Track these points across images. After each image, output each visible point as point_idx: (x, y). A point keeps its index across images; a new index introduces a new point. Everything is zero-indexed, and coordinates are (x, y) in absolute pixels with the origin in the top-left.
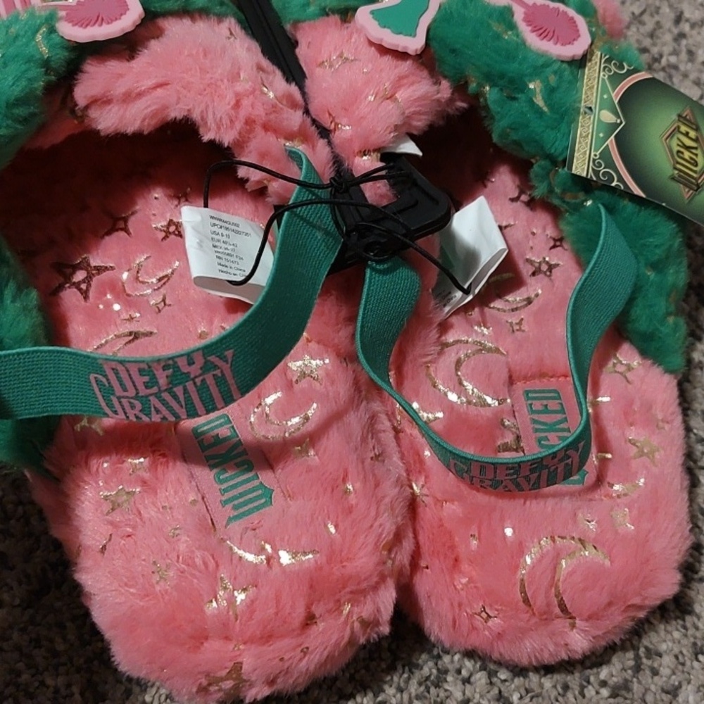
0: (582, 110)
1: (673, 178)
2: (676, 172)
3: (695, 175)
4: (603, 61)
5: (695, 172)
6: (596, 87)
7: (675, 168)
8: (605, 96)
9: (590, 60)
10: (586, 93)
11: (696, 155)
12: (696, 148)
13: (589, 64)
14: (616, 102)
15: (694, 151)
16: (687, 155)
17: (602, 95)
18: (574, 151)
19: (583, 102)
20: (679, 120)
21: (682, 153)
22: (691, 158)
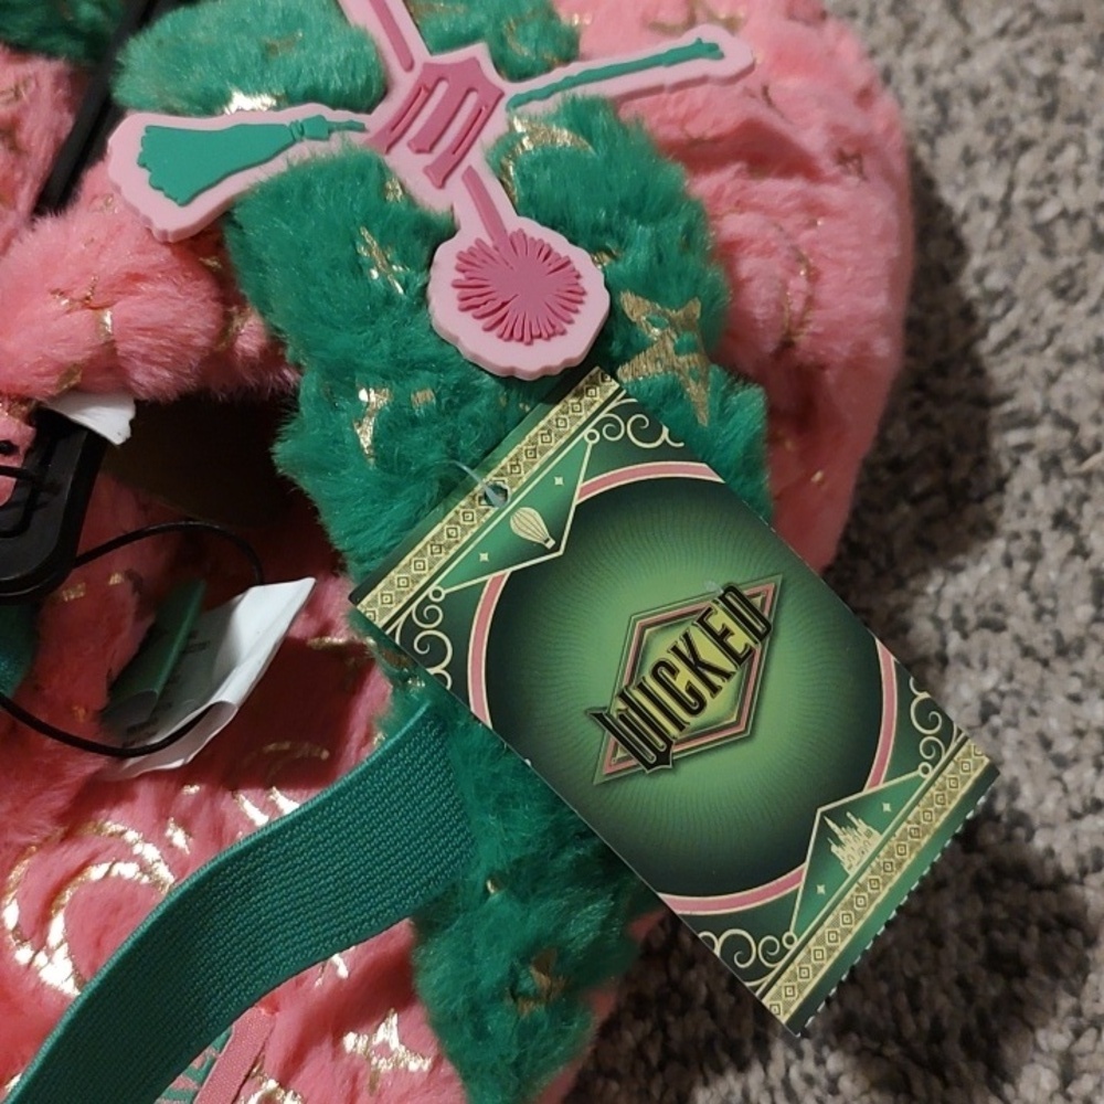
0: (478, 488)
1: (600, 717)
2: (621, 705)
3: (673, 730)
4: (613, 404)
5: (679, 725)
6: (551, 452)
7: (623, 696)
8: (559, 481)
9: (580, 394)
10: (517, 458)
11: (714, 690)
12: (726, 675)
13: (571, 400)
14: (576, 502)
15: (715, 679)
16: (684, 678)
17: (553, 474)
18: (396, 565)
19: (495, 471)
20: (722, 598)
21: (673, 671)
22: (691, 690)
